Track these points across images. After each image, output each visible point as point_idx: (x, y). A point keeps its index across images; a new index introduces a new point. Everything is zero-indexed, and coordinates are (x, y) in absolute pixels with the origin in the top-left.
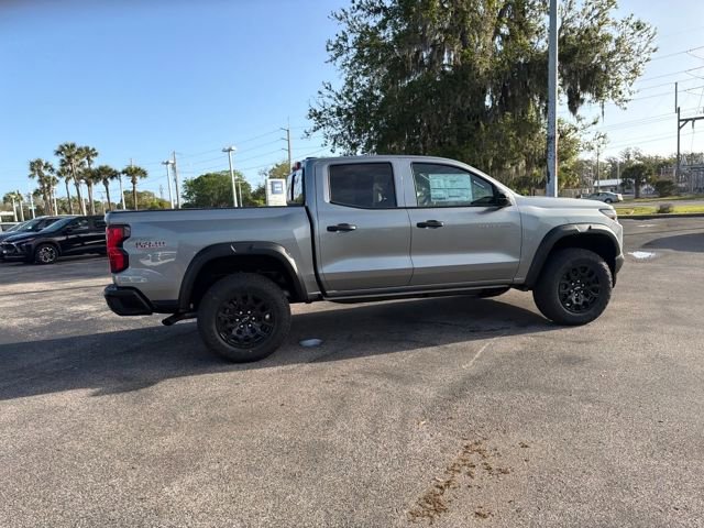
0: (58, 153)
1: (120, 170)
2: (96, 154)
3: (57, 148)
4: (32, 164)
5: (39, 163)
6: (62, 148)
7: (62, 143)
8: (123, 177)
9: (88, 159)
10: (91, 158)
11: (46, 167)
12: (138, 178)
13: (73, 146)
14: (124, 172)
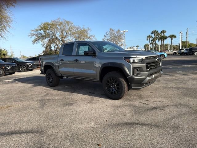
0: (152, 33)
1: (168, 36)
2: (165, 32)
3: (152, 32)
4: (148, 36)
5: (149, 36)
6: (153, 32)
7: (153, 30)
8: (169, 38)
9: (163, 34)
10: (164, 33)
11: (151, 37)
12: (173, 38)
13: (155, 31)
14: (169, 37)
